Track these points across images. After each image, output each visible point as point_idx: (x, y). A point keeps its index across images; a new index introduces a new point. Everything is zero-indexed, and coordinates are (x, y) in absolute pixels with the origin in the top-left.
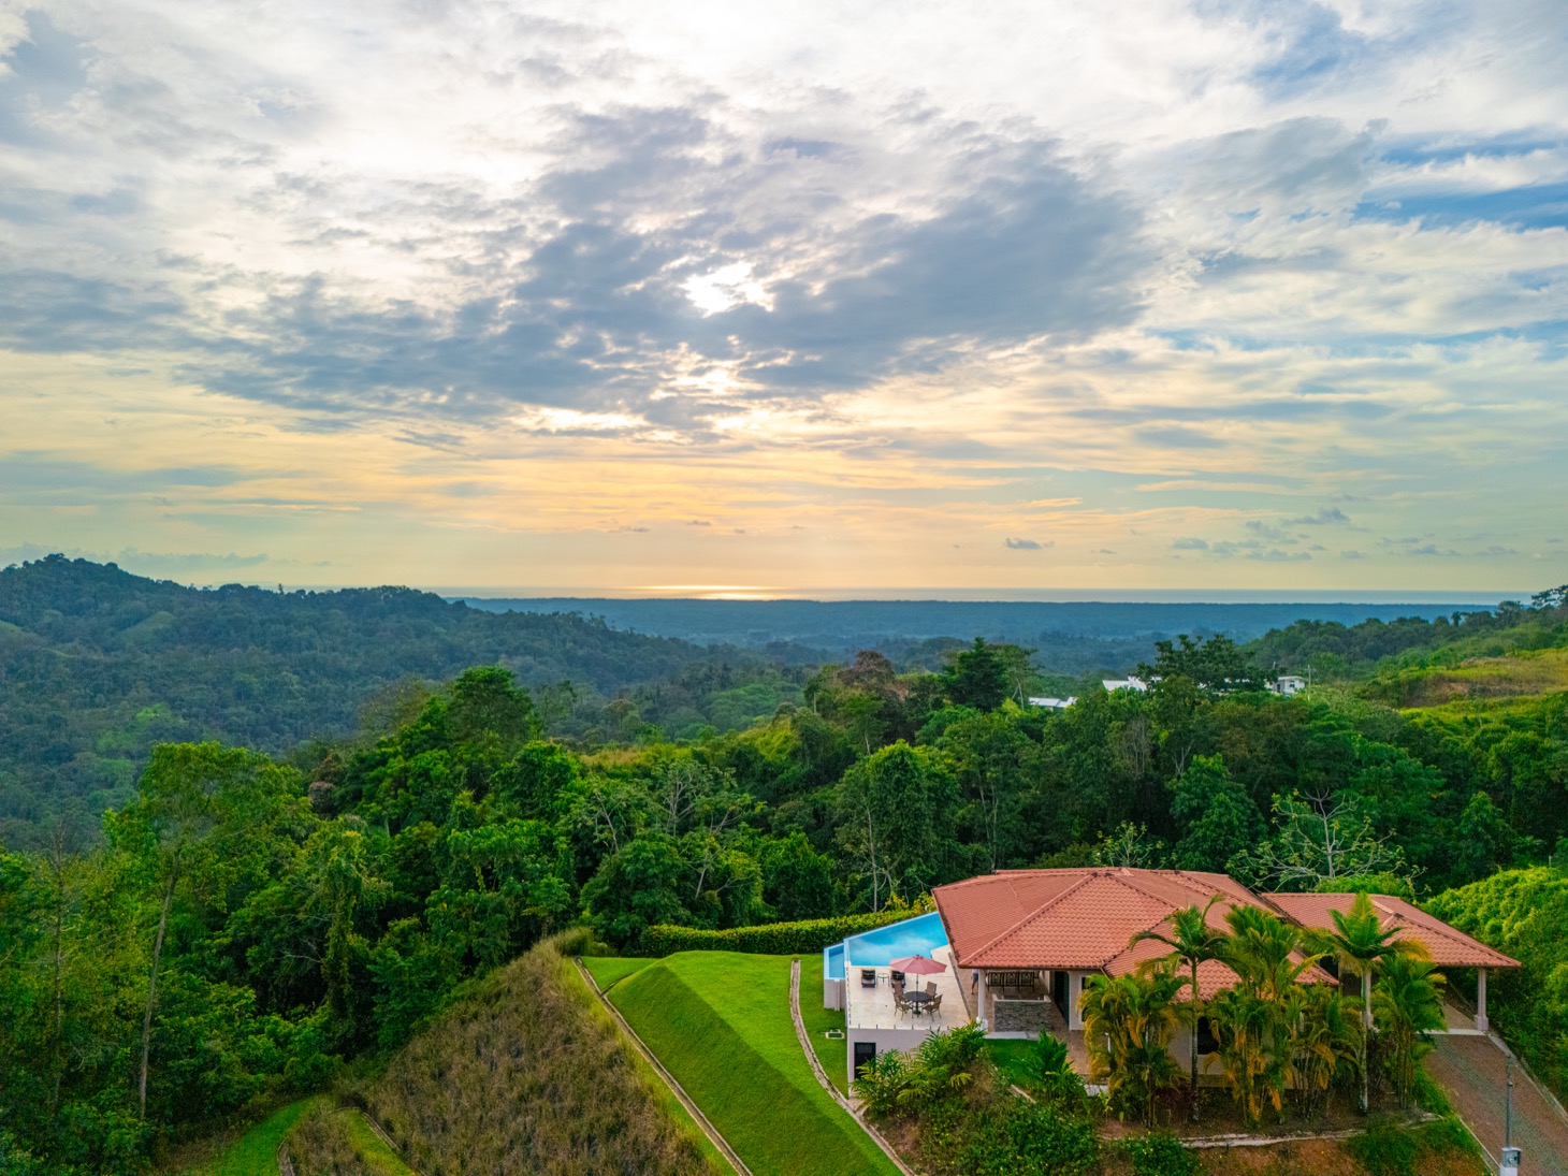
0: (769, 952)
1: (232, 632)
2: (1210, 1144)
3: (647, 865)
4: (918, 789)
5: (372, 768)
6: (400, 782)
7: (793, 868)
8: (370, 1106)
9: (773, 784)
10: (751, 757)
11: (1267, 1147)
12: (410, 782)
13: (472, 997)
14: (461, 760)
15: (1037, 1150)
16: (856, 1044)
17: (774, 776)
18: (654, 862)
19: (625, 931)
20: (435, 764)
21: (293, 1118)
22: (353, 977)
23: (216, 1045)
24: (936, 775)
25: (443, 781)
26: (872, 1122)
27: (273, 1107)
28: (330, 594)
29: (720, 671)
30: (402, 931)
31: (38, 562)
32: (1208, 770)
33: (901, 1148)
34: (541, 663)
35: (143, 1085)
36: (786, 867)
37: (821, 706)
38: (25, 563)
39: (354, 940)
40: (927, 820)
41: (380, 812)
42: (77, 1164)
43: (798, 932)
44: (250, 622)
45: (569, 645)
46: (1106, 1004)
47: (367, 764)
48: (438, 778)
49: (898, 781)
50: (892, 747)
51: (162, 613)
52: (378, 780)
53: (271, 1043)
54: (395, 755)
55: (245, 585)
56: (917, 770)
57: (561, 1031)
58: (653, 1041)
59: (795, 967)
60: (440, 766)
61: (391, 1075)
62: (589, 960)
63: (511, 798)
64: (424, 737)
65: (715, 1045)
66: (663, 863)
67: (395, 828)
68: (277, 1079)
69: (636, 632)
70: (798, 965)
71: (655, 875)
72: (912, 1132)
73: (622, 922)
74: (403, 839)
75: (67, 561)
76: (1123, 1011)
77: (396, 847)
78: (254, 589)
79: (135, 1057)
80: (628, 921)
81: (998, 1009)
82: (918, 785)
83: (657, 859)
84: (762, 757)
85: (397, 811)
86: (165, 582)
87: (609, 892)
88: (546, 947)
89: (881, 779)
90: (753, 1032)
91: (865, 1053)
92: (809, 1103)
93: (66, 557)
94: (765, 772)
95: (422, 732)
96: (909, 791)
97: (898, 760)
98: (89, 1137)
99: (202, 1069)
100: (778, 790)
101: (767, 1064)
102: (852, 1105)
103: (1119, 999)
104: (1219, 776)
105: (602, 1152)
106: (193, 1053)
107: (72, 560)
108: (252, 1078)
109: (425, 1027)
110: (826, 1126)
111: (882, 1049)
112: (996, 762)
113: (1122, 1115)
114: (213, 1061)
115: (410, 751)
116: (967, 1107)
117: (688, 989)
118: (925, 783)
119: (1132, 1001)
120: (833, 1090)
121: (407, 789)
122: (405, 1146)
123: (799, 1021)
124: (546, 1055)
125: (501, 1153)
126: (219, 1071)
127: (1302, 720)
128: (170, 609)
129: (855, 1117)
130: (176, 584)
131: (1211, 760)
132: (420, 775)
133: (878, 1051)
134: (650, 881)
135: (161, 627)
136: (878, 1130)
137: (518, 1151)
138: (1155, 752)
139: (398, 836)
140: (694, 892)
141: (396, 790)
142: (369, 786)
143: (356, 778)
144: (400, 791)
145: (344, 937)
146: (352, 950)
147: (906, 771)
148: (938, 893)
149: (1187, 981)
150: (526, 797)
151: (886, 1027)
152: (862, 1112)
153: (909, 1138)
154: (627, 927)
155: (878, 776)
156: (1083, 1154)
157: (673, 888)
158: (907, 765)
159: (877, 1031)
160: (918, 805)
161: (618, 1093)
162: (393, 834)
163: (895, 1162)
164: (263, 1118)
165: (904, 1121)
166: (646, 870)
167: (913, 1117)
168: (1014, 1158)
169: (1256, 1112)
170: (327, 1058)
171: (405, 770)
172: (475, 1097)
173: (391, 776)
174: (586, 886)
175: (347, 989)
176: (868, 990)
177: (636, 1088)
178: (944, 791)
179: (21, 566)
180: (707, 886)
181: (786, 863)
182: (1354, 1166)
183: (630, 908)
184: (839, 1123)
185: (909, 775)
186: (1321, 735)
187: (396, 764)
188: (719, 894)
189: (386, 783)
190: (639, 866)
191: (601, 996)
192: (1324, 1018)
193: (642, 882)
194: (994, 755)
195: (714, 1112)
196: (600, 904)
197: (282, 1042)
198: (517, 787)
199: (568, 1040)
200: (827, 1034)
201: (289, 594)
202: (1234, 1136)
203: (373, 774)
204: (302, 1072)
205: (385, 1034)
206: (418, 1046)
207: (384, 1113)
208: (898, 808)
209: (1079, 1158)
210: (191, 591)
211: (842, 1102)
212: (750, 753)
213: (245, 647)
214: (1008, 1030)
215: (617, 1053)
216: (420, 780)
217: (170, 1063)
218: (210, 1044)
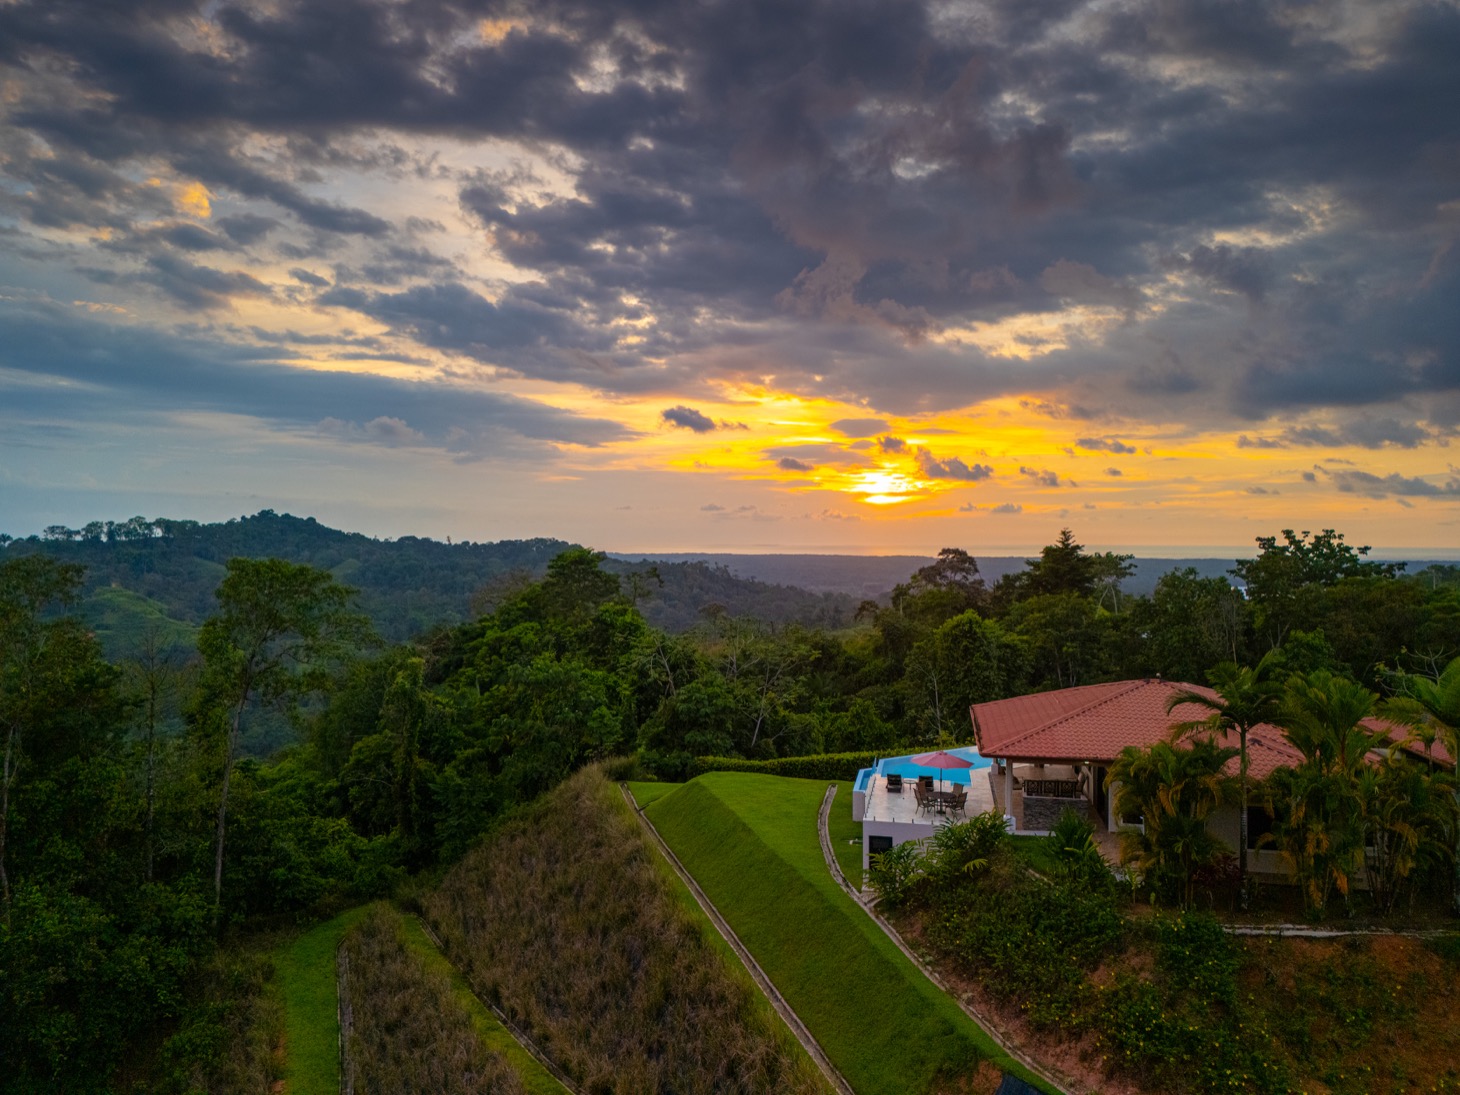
0: (809, 777)
1: (407, 577)
2: (1258, 932)
3: (700, 706)
4: (987, 657)
5: (473, 639)
6: (494, 649)
7: (859, 733)
8: (424, 909)
9: (855, 677)
10: (834, 651)
11: (1331, 939)
12: (504, 649)
13: (524, 818)
14: (551, 632)
15: (1051, 927)
16: (872, 838)
17: (856, 669)
18: (706, 703)
19: (676, 766)
20: (526, 634)
21: (353, 918)
22: (419, 798)
23: (289, 846)
24: (1007, 646)
25: (532, 648)
26: (882, 912)
27: (338, 909)
28: (490, 546)
29: (832, 613)
30: (467, 758)
31: (253, 517)
32: (1308, 644)
33: (909, 936)
34: (670, 606)
35: (218, 875)
36: (851, 733)
37: (908, 611)
38: (243, 518)
39: (422, 764)
40: (997, 689)
41: (475, 675)
42: (149, 936)
43: (839, 761)
44: (422, 568)
45: (696, 591)
46: (1135, 774)
47: (466, 634)
48: (528, 646)
49: (966, 649)
50: (960, 616)
51: (350, 560)
52: (476, 649)
53: (345, 854)
54: (492, 628)
55: (419, 537)
56: (986, 638)
57: (592, 837)
58: (679, 847)
59: (832, 790)
60: (531, 635)
61: (446, 884)
62: (632, 784)
63: (587, 655)
64: (520, 613)
65: (734, 847)
66: (716, 705)
67: (485, 687)
68: (347, 885)
69: (756, 580)
70: (835, 790)
71: (707, 715)
72: (922, 919)
73: (673, 758)
74: (492, 696)
75: (276, 515)
76: (1155, 777)
77: (484, 703)
78: (426, 541)
79: (213, 850)
80: (679, 757)
81: (1027, 806)
82: (987, 654)
83: (710, 701)
84: (845, 652)
85: (490, 674)
86: (354, 534)
87: (665, 732)
88: (593, 770)
89: (949, 648)
90: (775, 836)
91: (881, 844)
92: (818, 893)
93: (275, 512)
94: (847, 666)
95: (519, 609)
96: (978, 659)
97: (966, 628)
98: (162, 914)
99: (275, 865)
100: (860, 682)
101: (782, 860)
102: (864, 896)
103: (1150, 767)
104: (1320, 651)
105: (614, 938)
106: (266, 852)
107: (280, 515)
108: (323, 881)
109: (480, 843)
110: (834, 916)
111: (897, 843)
112: (1074, 638)
113: (1153, 896)
114: (284, 859)
115: (507, 625)
116: (981, 892)
117: (717, 799)
118: (996, 653)
119: (1166, 768)
120: (847, 886)
121: (500, 656)
122: (447, 943)
123: (825, 831)
124: (577, 860)
125: (527, 944)
126: (290, 869)
127: (1419, 603)
128: (357, 557)
129: (866, 909)
130: (363, 537)
131: (1311, 635)
132: (513, 644)
133: (894, 844)
134: (702, 720)
135: (350, 572)
136: (888, 919)
137: (539, 944)
138: (1249, 632)
139: (487, 694)
140: (751, 740)
141: (490, 656)
142: (468, 655)
143: (458, 649)
144: (494, 657)
145: (412, 760)
146: (419, 772)
147: (975, 640)
148: (976, 709)
149: (1236, 753)
150: (600, 656)
151: (903, 821)
152: (872, 904)
153: (918, 926)
154: (678, 762)
155: (945, 645)
156: (1101, 930)
157: (728, 733)
158: (975, 633)
159: (893, 824)
160: (987, 673)
161: (634, 886)
162: (482, 693)
163: (902, 949)
164: (330, 917)
165: (913, 912)
166: (698, 710)
167: (925, 906)
168: (1025, 936)
169: (1318, 900)
170: (392, 868)
171: (500, 640)
172: (511, 899)
173: (487, 644)
174: (643, 726)
175: (414, 807)
176: (893, 795)
177: (649, 880)
178: (1015, 661)
179: (239, 520)
180: (763, 733)
181: (851, 729)
182: (1441, 965)
183: (684, 747)
184: (844, 910)
185: (977, 644)
186: (1439, 615)
187: (491, 635)
188: (774, 743)
189: (483, 650)
190: (692, 706)
191: (638, 811)
192: (1405, 792)
193: (696, 723)
194: (1072, 630)
195: (726, 907)
196: (656, 742)
197: (355, 855)
198: (592, 645)
199: (598, 845)
200: (851, 842)
201: (456, 545)
202: (1291, 926)
203: (472, 644)
204: (368, 879)
205: (444, 851)
206: (471, 859)
207: (434, 914)
208: (965, 677)
209: (1096, 933)
210: (375, 542)
211: (855, 896)
212: (833, 647)
213: (417, 589)
214: (1038, 829)
215: (637, 851)
216: (512, 648)
217: (244, 858)
218: (284, 845)
